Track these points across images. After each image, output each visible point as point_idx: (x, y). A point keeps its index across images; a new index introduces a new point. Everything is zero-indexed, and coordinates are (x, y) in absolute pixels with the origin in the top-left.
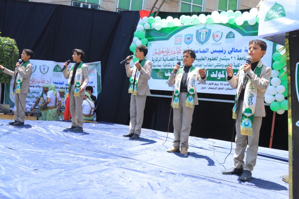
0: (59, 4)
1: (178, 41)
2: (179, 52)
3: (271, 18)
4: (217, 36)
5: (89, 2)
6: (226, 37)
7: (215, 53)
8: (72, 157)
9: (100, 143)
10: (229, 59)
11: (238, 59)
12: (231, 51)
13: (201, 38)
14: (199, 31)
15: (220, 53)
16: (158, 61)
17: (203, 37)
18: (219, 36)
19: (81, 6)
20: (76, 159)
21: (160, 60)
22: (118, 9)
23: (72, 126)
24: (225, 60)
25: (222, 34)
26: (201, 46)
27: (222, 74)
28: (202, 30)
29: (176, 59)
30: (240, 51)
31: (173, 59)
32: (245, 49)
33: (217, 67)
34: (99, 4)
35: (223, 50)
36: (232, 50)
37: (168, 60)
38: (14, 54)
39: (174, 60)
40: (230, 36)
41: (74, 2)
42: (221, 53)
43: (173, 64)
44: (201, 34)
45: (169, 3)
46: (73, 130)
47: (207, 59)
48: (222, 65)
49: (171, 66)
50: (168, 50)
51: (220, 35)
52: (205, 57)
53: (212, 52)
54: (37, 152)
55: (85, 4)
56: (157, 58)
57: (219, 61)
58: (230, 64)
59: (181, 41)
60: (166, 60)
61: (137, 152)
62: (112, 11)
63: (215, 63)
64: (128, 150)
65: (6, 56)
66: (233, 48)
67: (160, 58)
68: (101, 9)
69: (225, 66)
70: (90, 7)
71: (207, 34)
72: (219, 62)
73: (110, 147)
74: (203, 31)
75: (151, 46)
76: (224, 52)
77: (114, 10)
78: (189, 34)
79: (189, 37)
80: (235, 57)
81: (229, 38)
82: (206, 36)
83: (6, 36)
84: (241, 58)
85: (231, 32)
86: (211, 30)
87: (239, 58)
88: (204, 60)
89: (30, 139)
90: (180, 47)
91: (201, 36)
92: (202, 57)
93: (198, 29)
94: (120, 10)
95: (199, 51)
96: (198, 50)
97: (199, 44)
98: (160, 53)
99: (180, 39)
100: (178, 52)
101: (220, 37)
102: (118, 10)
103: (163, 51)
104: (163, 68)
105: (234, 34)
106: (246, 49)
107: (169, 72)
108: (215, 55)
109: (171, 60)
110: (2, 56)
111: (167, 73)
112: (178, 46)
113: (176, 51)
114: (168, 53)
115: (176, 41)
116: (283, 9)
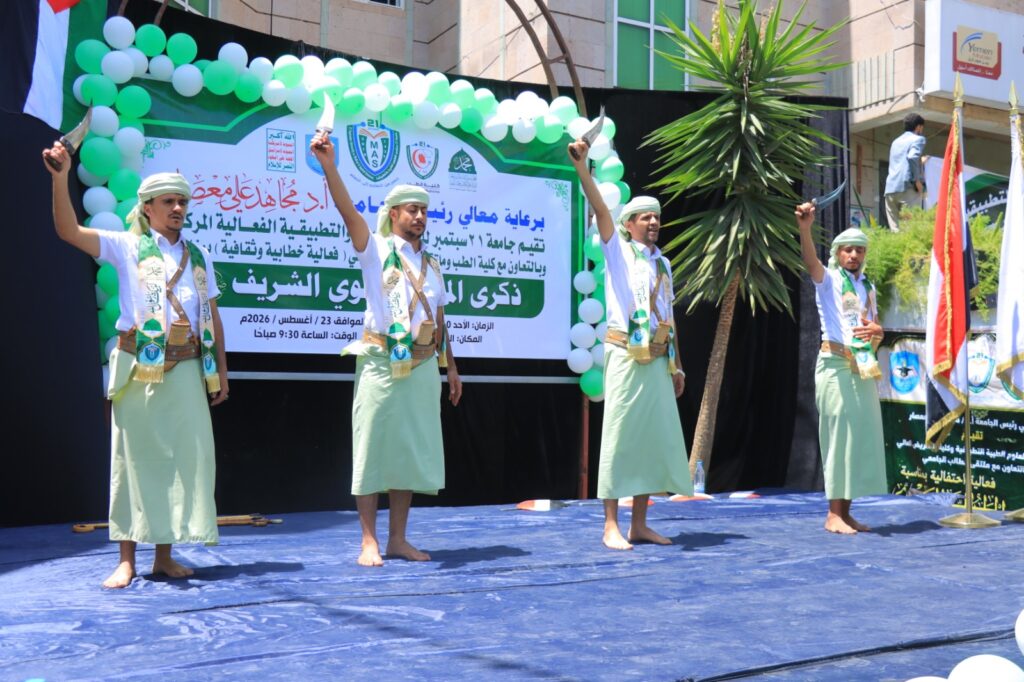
1: (280, 155)
2: (290, 199)
4: (422, 159)
6: (448, 167)
10: (464, 244)
11: (489, 245)
12: (468, 217)
13: (371, 159)
14: (359, 129)
15: (435, 219)
16: (195, 227)
17: (375, 155)
18: (427, 160)
21: (204, 227)
24: (452, 243)
25: (437, 156)
26: (371, 186)
28: (367, 127)
29: (279, 228)
30: (493, 219)
31: (267, 227)
32: (507, 213)
35: (444, 210)
36: (469, 213)
37: (242, 229)
39: (268, 231)
40: (459, 164)
42: (440, 221)
43: (267, 247)
44: (365, 142)
49: (261, 253)
50: (240, 186)
51: (430, 156)
57: (435, 246)
58: (467, 258)
59: (292, 156)
60: (233, 228)
66: (471, 208)
67: (205, 217)
69: (455, 265)
71: (387, 144)
72: (436, 251)
74: (373, 132)
75: (152, 156)
76: (447, 217)
80: (480, 238)
81: (458, 171)
82: (385, 154)
84: (496, 242)
85: (461, 153)
86: (398, 133)
87: (491, 240)
90: (293, 182)
91: (370, 151)
93: (353, 123)
95: (366, 204)
96: (362, 202)
97: (364, 180)
98: (202, 197)
99: (289, 149)
100: (284, 200)
101: (430, 162)
103: (219, 190)
104: (225, 258)
105: (471, 162)
106: (509, 216)
107: (252, 278)
109: (256, 228)
111: (243, 279)
112: (283, 175)
113: (275, 196)
114: (242, 200)
115: (271, 154)
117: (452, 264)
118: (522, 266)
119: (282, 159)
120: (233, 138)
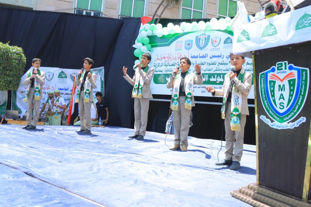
0: (63, 12)
1: (178, 47)
3: (241, 40)
4: (216, 42)
5: (92, 9)
6: (224, 42)
7: (213, 58)
8: (86, 154)
9: (108, 143)
10: (227, 64)
14: (199, 37)
15: (218, 58)
16: (160, 66)
17: (202, 43)
18: (217, 41)
19: (84, 13)
20: (90, 155)
21: (162, 66)
22: (120, 15)
23: (81, 130)
24: (223, 64)
25: (220, 40)
26: (200, 51)
27: (220, 78)
28: (201, 36)
29: (177, 65)
33: (216, 71)
34: (102, 11)
35: (221, 55)
37: (169, 66)
38: (21, 62)
39: (175, 65)
40: (227, 41)
41: (77, 10)
42: (220, 58)
45: (170, 9)
46: (82, 133)
47: (207, 64)
48: (220, 69)
50: (169, 55)
51: (218, 40)
52: (204, 62)
53: (211, 57)
54: (56, 150)
55: (88, 11)
56: (159, 64)
57: (218, 65)
58: (228, 68)
59: (181, 46)
60: (167, 66)
61: (143, 150)
62: (114, 17)
63: (214, 67)
64: (134, 148)
65: (14, 64)
67: (162, 64)
68: (103, 16)
69: (224, 70)
70: (92, 14)
71: (206, 39)
72: (218, 67)
73: (117, 146)
74: (203, 37)
75: (153, 52)
76: (222, 57)
77: (116, 17)
78: (189, 40)
79: (189, 43)
81: (227, 43)
82: (205, 42)
83: (14, 45)
85: (228, 38)
86: (210, 36)
88: (204, 65)
89: (45, 141)
90: (181, 53)
91: (201, 41)
92: (201, 62)
93: (197, 36)
94: (122, 16)
95: (199, 56)
96: (197, 56)
97: (199, 49)
98: (162, 59)
102: (120, 17)
103: (165, 57)
104: (165, 73)
105: (231, 40)
108: (214, 59)
109: (172, 65)
110: (11, 64)
112: (179, 51)
113: (177, 57)
114: (170, 59)
115: (176, 47)
116: (248, 35)
117: (223, 70)
118: (247, 70)
119: (179, 48)
120: (168, 45)
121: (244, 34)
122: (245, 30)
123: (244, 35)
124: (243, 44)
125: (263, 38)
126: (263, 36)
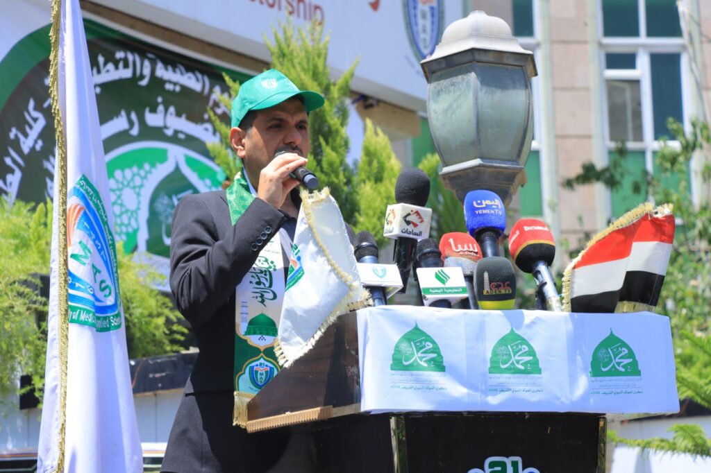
116: (436, 350)
121: (421, 342)
122: (420, 328)
123: (418, 349)
124: (418, 381)
125: (498, 375)
126: (495, 367)
